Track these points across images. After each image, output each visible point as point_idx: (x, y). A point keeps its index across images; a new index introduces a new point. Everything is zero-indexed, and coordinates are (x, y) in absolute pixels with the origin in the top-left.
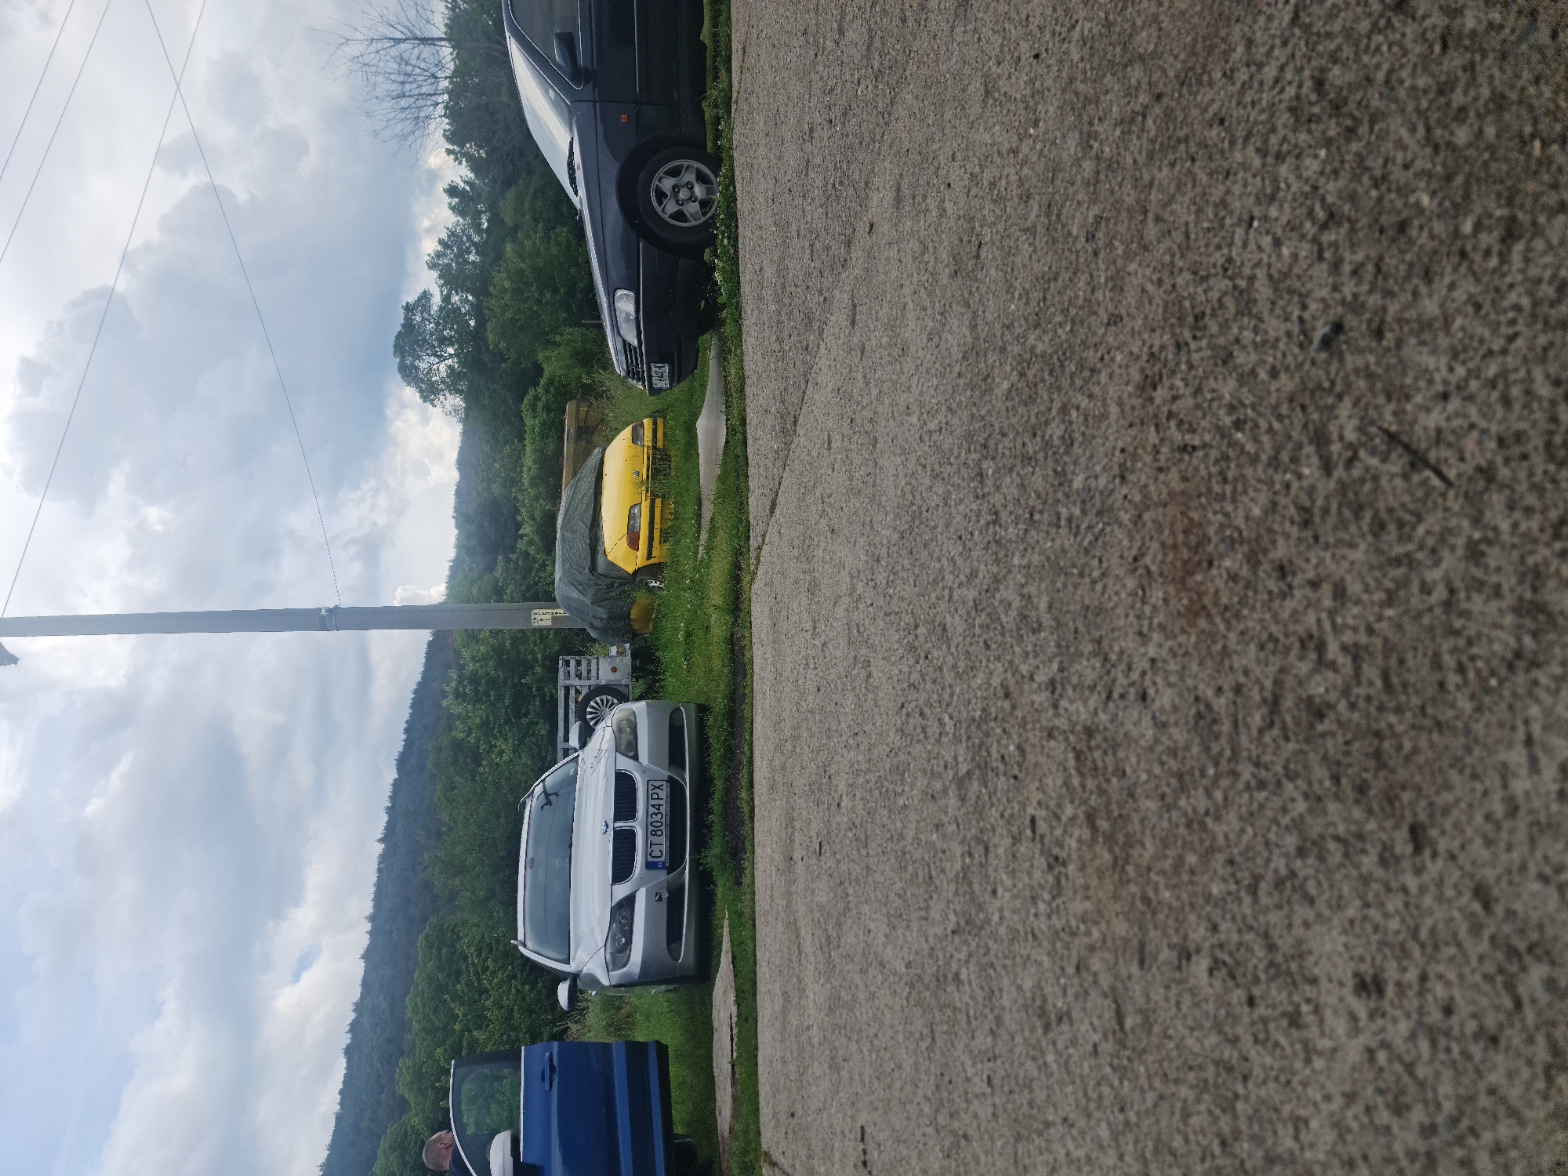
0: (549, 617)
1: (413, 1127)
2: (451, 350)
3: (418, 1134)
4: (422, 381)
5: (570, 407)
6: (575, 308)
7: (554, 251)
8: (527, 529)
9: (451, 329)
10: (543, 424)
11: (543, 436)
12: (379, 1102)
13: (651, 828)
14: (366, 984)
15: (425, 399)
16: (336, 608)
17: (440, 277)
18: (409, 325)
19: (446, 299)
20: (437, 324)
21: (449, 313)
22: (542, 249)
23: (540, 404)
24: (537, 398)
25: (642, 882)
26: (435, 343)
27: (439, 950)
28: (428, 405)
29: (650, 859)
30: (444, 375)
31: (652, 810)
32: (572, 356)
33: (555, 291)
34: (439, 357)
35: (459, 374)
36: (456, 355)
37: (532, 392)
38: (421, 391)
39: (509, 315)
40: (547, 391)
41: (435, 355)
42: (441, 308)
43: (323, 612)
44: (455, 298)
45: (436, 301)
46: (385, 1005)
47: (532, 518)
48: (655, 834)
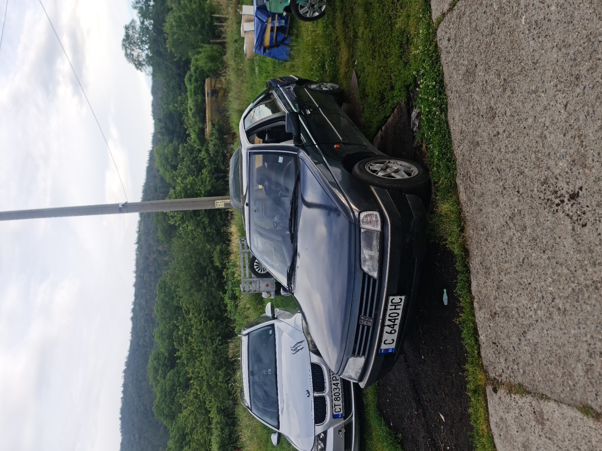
0: (223, 203)
1: (161, 352)
2: (147, 47)
3: (163, 354)
4: (135, 60)
5: (207, 81)
6: (205, 33)
7: (194, 6)
8: (193, 136)
9: (146, 37)
10: (195, 87)
11: (196, 93)
12: (145, 336)
13: (334, 397)
14: (136, 296)
15: (137, 68)
16: (126, 203)
17: (139, 13)
18: (127, 36)
19: (142, 23)
20: (140, 35)
21: (144, 30)
22: (188, 5)
23: (193, 79)
24: (191, 76)
25: (330, 425)
26: (140, 43)
27: (165, 290)
28: (139, 71)
29: (335, 413)
30: (145, 58)
31: (334, 387)
32: (207, 58)
33: (196, 25)
34: (142, 50)
35: (151, 57)
36: (149, 48)
37: (189, 73)
38: (136, 65)
39: (175, 37)
40: (195, 72)
41: (140, 48)
42: (141, 28)
43: (120, 206)
44: (146, 23)
45: (138, 24)
46: (144, 303)
47: (195, 131)
48: (336, 400)
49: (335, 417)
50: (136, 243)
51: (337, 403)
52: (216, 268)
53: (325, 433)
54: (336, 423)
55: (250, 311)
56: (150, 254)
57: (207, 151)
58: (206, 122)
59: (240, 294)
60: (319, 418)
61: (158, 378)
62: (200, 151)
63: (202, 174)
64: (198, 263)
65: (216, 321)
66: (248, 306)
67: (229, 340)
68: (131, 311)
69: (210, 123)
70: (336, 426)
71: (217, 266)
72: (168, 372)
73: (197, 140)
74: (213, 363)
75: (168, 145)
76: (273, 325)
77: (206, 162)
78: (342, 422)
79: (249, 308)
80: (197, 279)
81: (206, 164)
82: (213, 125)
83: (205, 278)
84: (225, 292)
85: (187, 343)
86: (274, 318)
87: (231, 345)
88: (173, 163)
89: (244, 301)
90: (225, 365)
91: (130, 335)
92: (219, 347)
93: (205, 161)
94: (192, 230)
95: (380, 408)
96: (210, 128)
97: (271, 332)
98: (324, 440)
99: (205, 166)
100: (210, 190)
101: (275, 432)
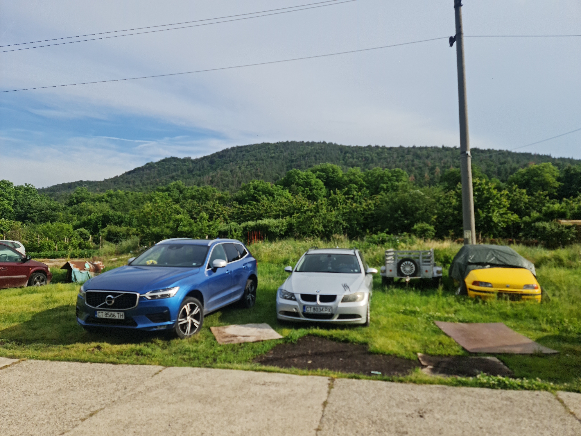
13: (316, 307)
25: (300, 303)
29: (306, 307)
31: (321, 308)
48: (314, 309)
49: (304, 307)
50: (443, 147)
51: (312, 309)
52: (412, 224)
53: (295, 300)
54: (300, 307)
55: (371, 255)
56: (432, 159)
57: (538, 220)
58: (573, 219)
59: (386, 247)
60: (305, 297)
61: (318, 172)
62: (540, 212)
63: (512, 214)
64: (417, 209)
65: (363, 223)
66: (375, 253)
67: (346, 235)
68: (377, 145)
69: (571, 224)
70: (299, 307)
71: (413, 226)
72: (322, 181)
73: (551, 210)
74: (329, 221)
75: (554, 176)
76: (360, 272)
77: (527, 219)
78: (300, 311)
79: (373, 254)
80: (402, 208)
81: (524, 218)
82: (568, 227)
83: (403, 215)
84: (388, 233)
85: (346, 198)
86: (366, 273)
87: (342, 237)
88: (532, 182)
89: (380, 250)
90: (326, 231)
91: (355, 145)
92: (341, 226)
93: (527, 217)
94: (451, 203)
95: (309, 335)
96: (565, 224)
97: (356, 271)
98: (290, 299)
99: (521, 218)
100: (493, 222)
101: (293, 269)
